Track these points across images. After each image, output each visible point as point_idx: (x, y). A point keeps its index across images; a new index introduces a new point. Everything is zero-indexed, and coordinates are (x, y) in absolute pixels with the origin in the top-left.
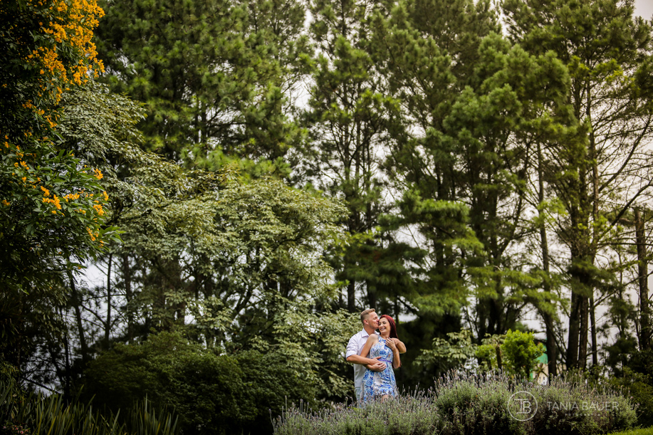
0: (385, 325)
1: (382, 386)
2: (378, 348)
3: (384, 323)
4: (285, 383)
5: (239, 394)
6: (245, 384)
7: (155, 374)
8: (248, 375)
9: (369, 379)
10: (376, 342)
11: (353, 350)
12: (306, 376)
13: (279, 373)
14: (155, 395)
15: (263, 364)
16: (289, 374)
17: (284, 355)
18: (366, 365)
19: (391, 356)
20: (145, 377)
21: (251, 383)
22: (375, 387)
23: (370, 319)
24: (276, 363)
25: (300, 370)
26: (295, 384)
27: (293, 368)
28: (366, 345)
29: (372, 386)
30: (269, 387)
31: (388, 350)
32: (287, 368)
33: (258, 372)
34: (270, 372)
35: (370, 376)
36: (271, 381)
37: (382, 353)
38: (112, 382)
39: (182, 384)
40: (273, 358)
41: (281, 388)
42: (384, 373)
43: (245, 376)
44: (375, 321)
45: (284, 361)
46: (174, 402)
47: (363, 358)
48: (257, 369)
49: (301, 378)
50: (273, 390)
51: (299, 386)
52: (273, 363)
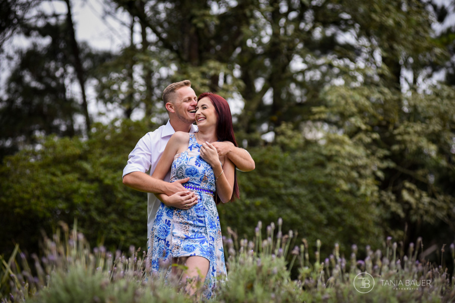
0: (206, 112)
1: (187, 238)
2: (183, 162)
3: (204, 107)
4: (319, 200)
5: (236, 218)
6: (248, 202)
7: (95, 185)
8: (257, 186)
9: (162, 223)
10: (184, 149)
11: (139, 162)
12: (359, 189)
13: (311, 184)
14: (92, 221)
15: (286, 169)
16: (328, 187)
17: (322, 155)
18: (158, 194)
19: (211, 179)
20: (75, 191)
21: (259, 201)
22: (174, 241)
23: (178, 102)
24: (307, 168)
25: (349, 180)
26: (338, 203)
27: (338, 177)
28: (164, 155)
29: (168, 238)
30: (290, 206)
31: (202, 168)
32: (326, 175)
33: (274, 183)
34: (295, 183)
35: (165, 217)
36: (296, 196)
37: (192, 172)
38: (22, 199)
39: (139, 202)
40: (304, 160)
41: (312, 208)
42: (193, 213)
43: (253, 188)
44: (187, 105)
45: (322, 165)
46: (124, 233)
47: (155, 181)
48: (275, 177)
49: (351, 192)
50: (297, 212)
51: (346, 205)
52: (303, 167)
